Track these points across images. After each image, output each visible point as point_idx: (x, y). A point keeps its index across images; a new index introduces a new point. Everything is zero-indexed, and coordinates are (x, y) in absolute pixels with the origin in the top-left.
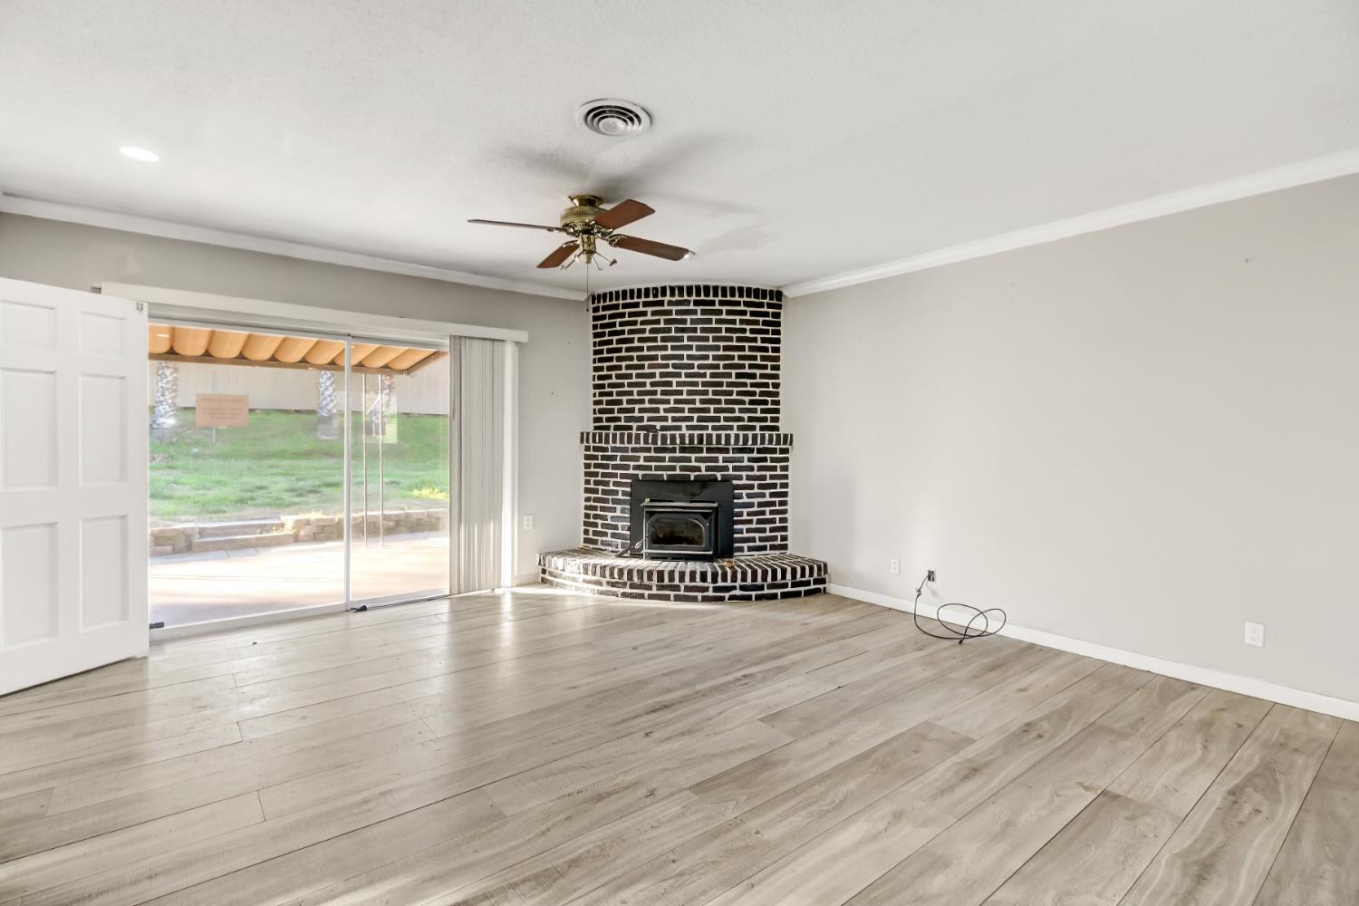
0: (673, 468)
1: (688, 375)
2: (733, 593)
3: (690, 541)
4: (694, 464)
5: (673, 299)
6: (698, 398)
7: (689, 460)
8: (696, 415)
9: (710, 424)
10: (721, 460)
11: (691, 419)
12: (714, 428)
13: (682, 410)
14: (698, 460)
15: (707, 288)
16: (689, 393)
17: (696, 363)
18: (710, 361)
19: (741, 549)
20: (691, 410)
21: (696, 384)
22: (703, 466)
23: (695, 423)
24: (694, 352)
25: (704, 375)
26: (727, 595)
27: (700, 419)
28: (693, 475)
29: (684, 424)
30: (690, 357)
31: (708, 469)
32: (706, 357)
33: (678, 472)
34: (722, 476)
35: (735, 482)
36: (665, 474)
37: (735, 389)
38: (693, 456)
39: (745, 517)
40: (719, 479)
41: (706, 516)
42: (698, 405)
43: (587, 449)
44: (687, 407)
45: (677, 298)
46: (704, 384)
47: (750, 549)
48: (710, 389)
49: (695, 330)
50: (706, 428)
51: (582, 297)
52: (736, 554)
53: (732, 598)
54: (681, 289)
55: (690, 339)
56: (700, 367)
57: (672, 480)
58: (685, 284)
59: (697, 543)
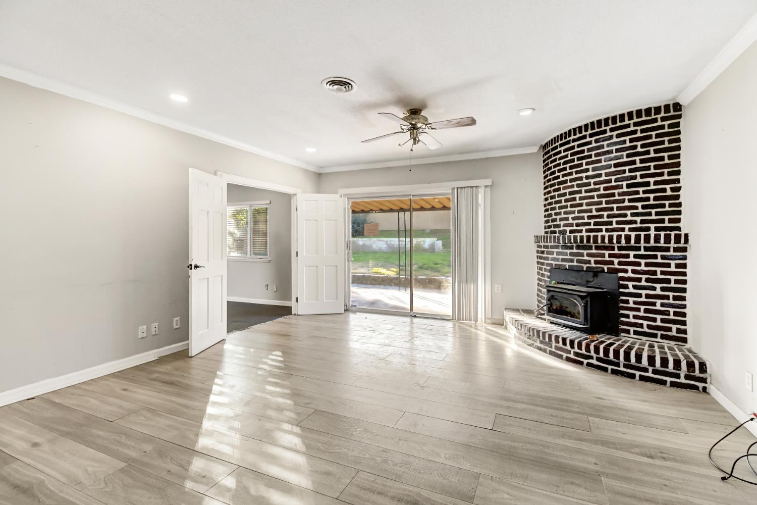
0: (572, 261)
1: (586, 191)
2: (590, 361)
3: (573, 316)
4: (586, 258)
5: (576, 137)
6: (594, 207)
7: (582, 255)
8: (592, 221)
9: (604, 228)
10: (607, 255)
11: (589, 224)
12: (607, 230)
13: (583, 218)
14: (588, 255)
15: (599, 122)
16: (588, 204)
17: (592, 181)
18: (604, 178)
19: (628, 332)
20: (589, 217)
21: (593, 197)
22: (592, 260)
23: (592, 227)
24: (591, 173)
25: (599, 190)
26: (585, 361)
27: (596, 224)
28: (585, 266)
29: (584, 228)
30: (587, 177)
31: (596, 262)
32: (600, 175)
33: (575, 264)
34: (608, 268)
35: (620, 274)
36: (567, 264)
37: (627, 198)
38: (585, 252)
39: (631, 305)
40: (606, 271)
41: (582, 298)
42: (594, 213)
43: (539, 246)
44: (586, 215)
45: (578, 135)
46: (599, 196)
47: (635, 333)
48: (604, 200)
49: (590, 156)
50: (601, 230)
51: (535, 149)
52: (622, 334)
53: (589, 365)
54: (580, 128)
55: (587, 164)
56: (595, 184)
57: (571, 269)
58: (582, 123)
59: (577, 318)
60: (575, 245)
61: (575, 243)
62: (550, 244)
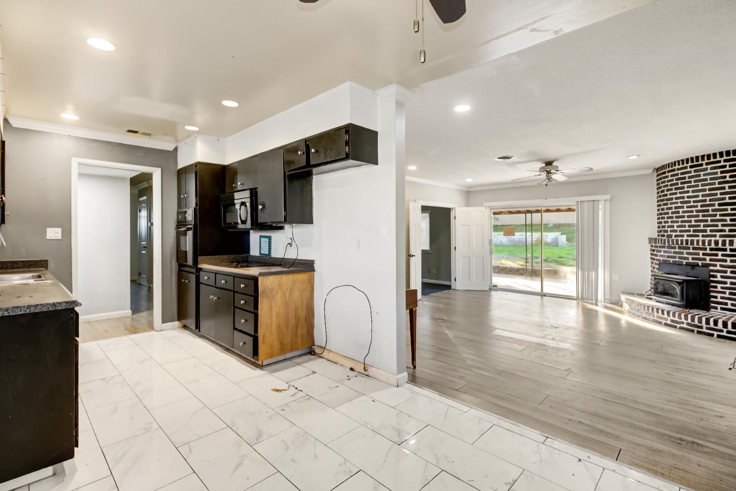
0: (675, 257)
1: (687, 207)
2: (682, 325)
3: (672, 296)
4: (685, 255)
5: (680, 167)
6: (693, 219)
7: (682, 253)
8: (692, 229)
9: (701, 234)
10: (701, 254)
11: (689, 231)
12: (703, 236)
13: (685, 226)
14: (687, 253)
15: (697, 158)
16: (688, 217)
17: (692, 200)
18: (700, 198)
19: (716, 308)
20: (689, 226)
21: (692, 212)
22: (690, 257)
23: (691, 233)
24: (691, 194)
25: (697, 206)
26: (678, 326)
27: (694, 231)
28: (684, 262)
29: (685, 234)
30: (688, 197)
31: (693, 259)
32: (698, 196)
33: (677, 260)
34: (702, 263)
35: (711, 268)
36: (671, 260)
37: (718, 213)
38: (685, 251)
39: (719, 289)
40: (700, 265)
41: (680, 283)
42: (693, 223)
43: (652, 246)
44: (687, 224)
45: (681, 166)
46: (697, 211)
47: (722, 309)
48: (701, 214)
49: (690, 182)
50: (698, 236)
51: (650, 171)
52: (712, 310)
53: (681, 328)
54: (683, 161)
55: (688, 187)
56: (694, 202)
57: (675, 263)
58: (684, 158)
59: (676, 297)
60: (677, 246)
61: (676, 244)
62: (658, 245)
